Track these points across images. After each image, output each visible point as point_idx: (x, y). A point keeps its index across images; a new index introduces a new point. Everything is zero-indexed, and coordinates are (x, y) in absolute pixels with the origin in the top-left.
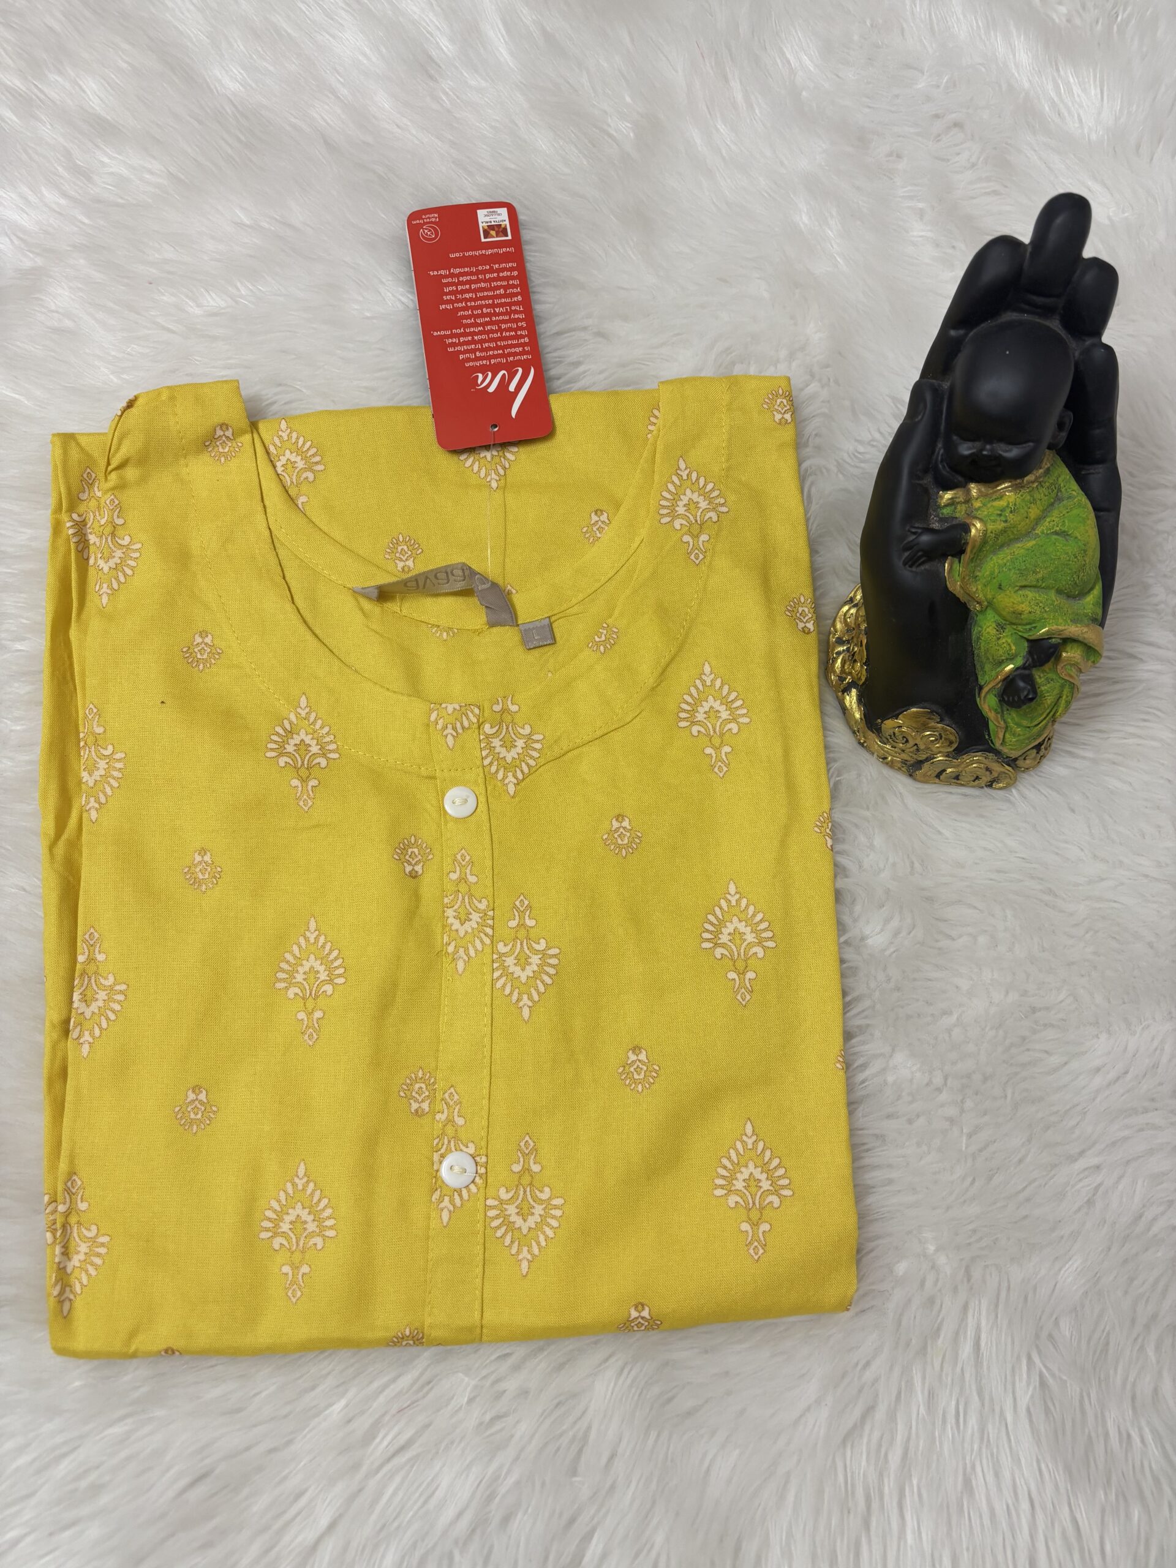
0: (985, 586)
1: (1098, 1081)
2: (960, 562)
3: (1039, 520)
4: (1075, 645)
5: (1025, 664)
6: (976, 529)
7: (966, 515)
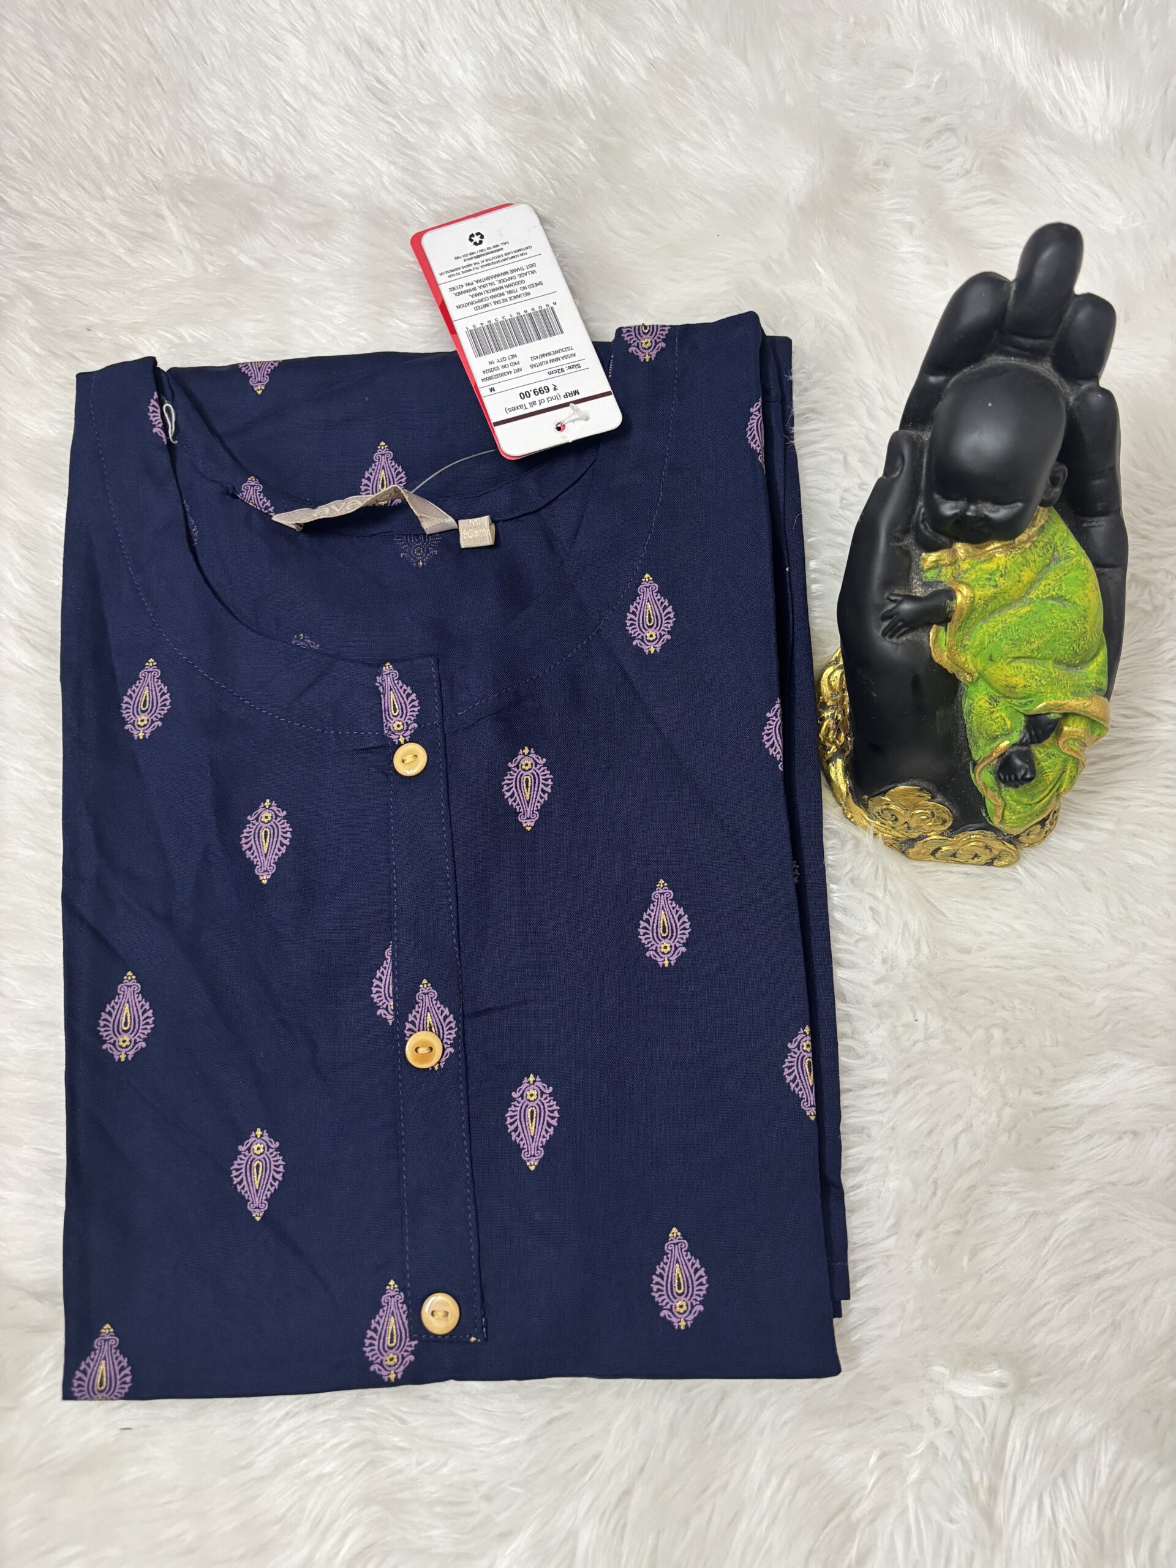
0: (975, 656)
2: (946, 631)
3: (1032, 584)
7: (952, 579)
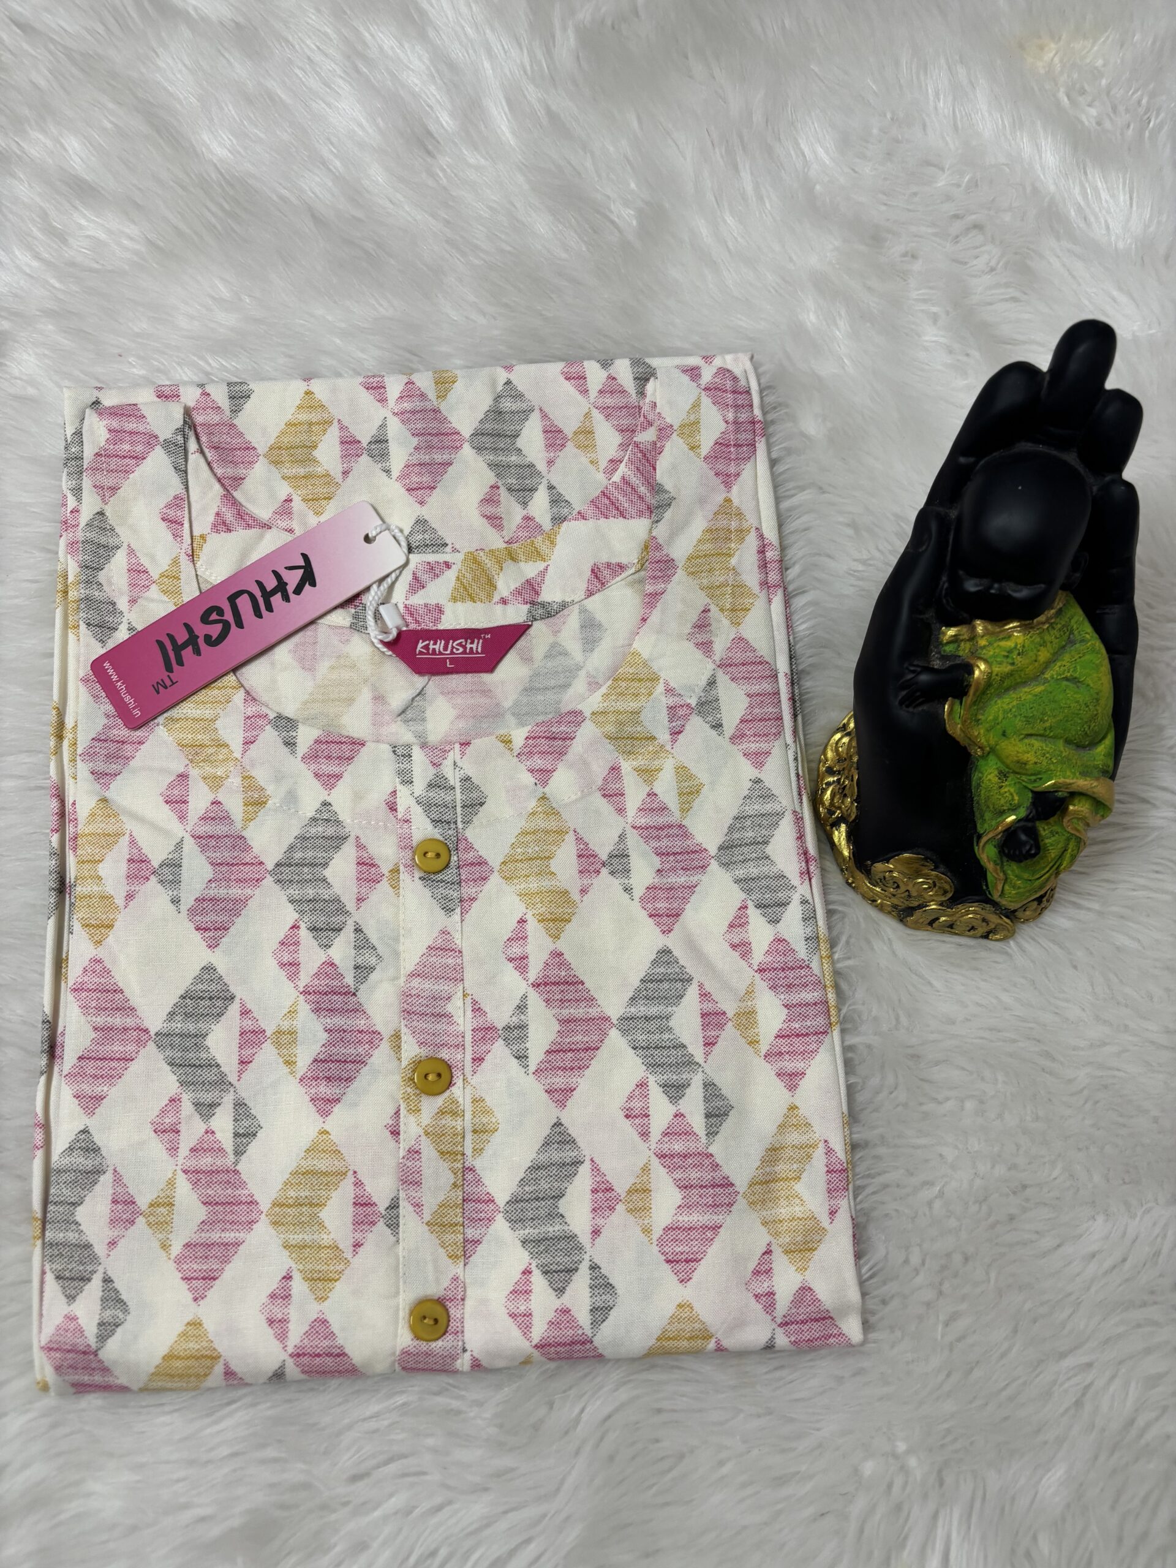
0: (988, 731)
1: (1092, 1268)
2: (961, 704)
3: (1048, 664)
4: (1083, 799)
5: (1027, 816)
6: (980, 670)
7: (969, 654)
